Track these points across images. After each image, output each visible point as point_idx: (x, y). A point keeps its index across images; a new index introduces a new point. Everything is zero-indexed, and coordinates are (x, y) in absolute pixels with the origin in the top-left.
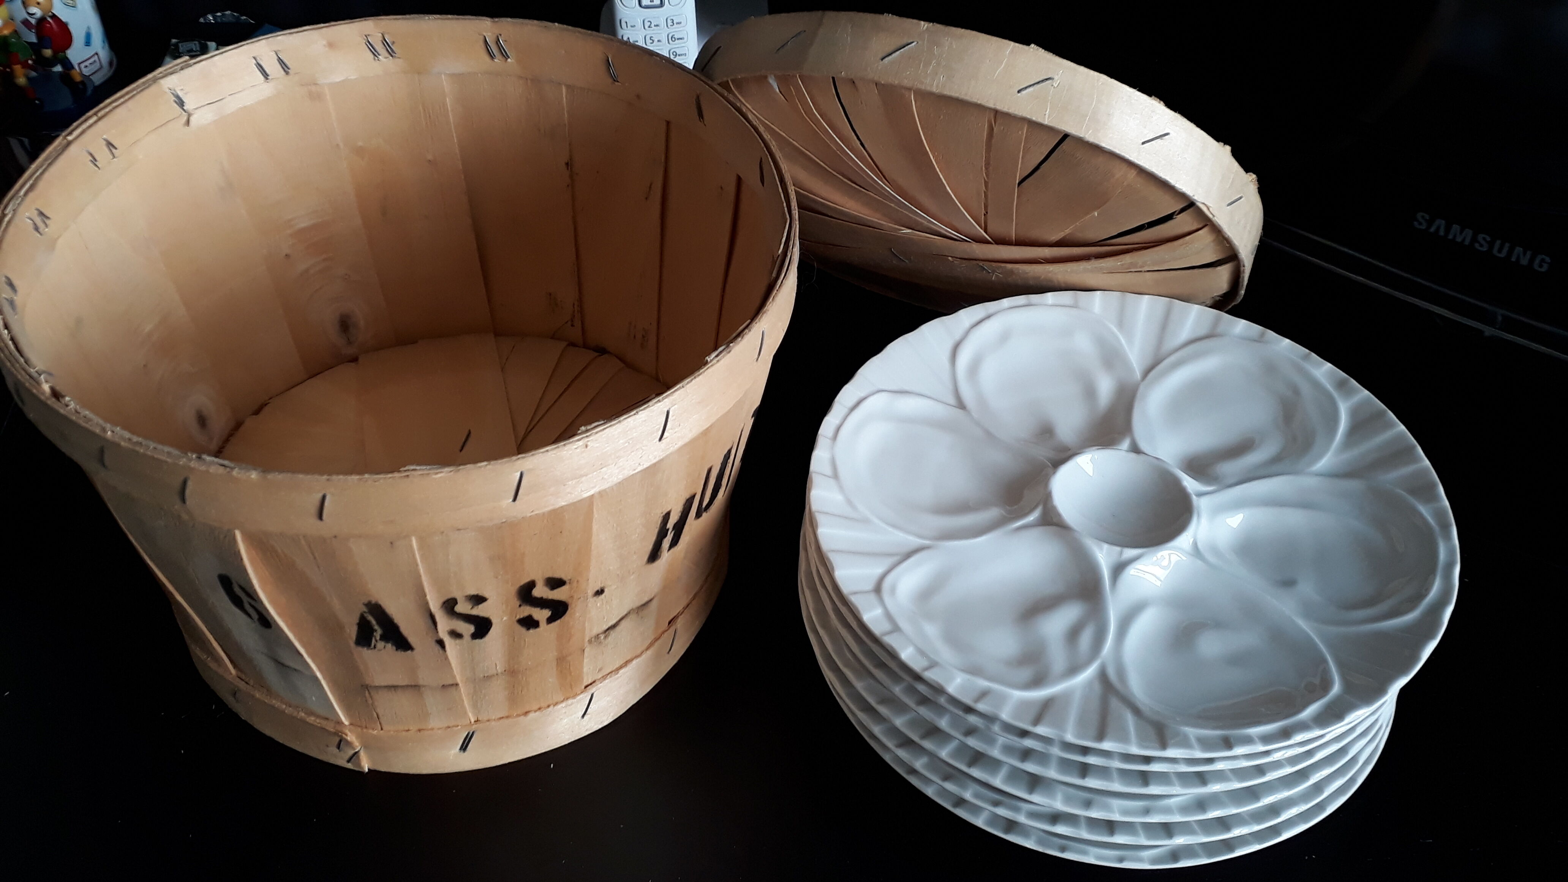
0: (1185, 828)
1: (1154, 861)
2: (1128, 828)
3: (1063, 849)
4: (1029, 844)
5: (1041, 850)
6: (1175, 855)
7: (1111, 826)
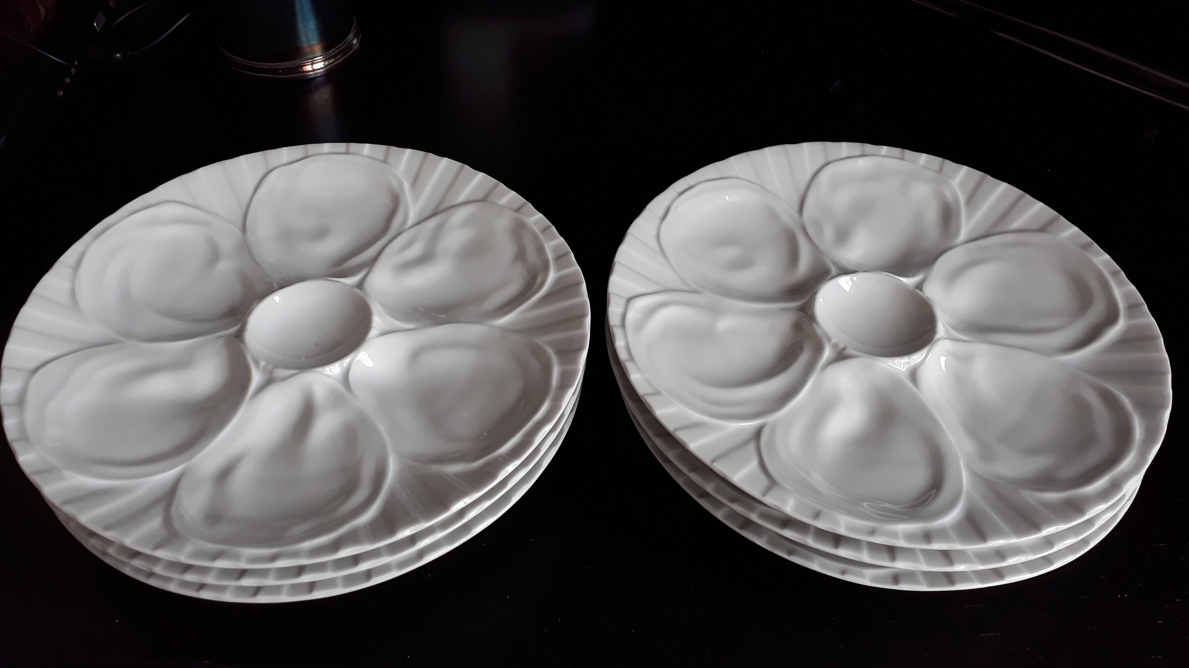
0: (908, 553)
1: (876, 579)
2: (854, 543)
3: (790, 553)
4: (761, 542)
5: (769, 549)
6: (896, 578)
7: (837, 539)
